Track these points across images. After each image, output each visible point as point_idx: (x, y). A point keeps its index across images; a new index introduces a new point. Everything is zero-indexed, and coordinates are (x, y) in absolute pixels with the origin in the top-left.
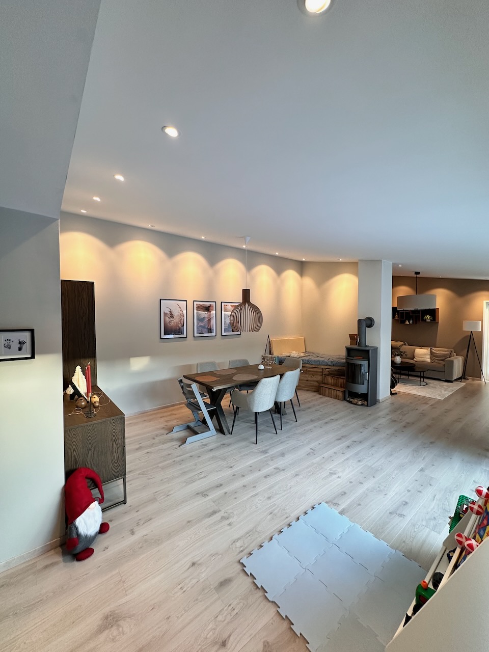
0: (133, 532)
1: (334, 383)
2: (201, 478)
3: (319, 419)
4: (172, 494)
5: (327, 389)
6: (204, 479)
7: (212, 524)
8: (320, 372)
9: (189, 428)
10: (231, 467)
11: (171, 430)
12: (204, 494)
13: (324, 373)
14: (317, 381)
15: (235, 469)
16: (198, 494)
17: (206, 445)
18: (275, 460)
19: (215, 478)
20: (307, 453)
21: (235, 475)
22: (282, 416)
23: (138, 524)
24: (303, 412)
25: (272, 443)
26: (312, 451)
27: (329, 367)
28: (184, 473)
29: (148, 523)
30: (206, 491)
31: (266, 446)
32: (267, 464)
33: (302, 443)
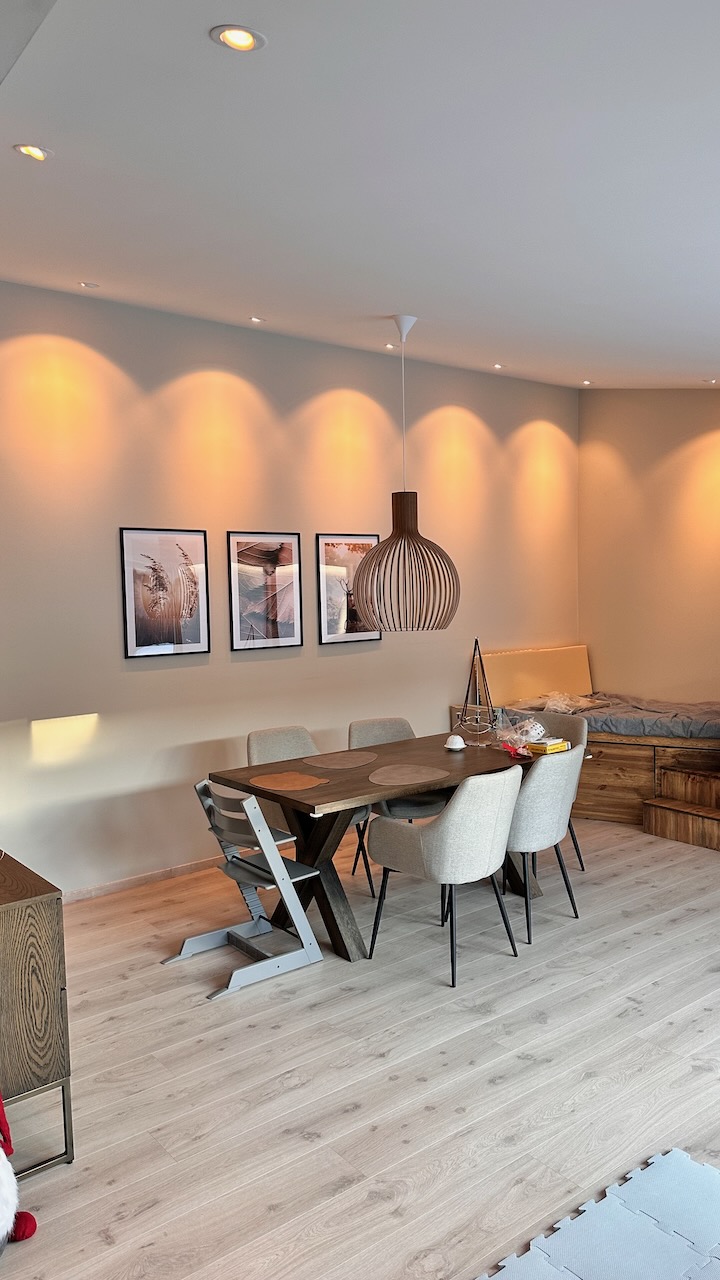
0: (108, 1237)
1: (693, 793)
2: (292, 1089)
3: (649, 909)
4: (208, 1134)
5: (671, 817)
6: (302, 1091)
7: (343, 1212)
8: (646, 759)
9: (231, 941)
10: (382, 1055)
11: (175, 949)
12: (307, 1132)
13: (659, 763)
14: (636, 790)
15: (393, 1062)
16: (287, 1132)
17: (292, 992)
18: (518, 1033)
19: (334, 1088)
20: (620, 1010)
21: (397, 1078)
22: (531, 902)
23: (120, 1217)
24: (596, 890)
25: (504, 983)
26: (631, 1003)
27: (677, 743)
28: (238, 1075)
29: (149, 1214)
30: (314, 1122)
31: (485, 993)
32: (495, 1045)
33: (600, 983)
